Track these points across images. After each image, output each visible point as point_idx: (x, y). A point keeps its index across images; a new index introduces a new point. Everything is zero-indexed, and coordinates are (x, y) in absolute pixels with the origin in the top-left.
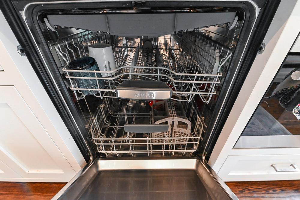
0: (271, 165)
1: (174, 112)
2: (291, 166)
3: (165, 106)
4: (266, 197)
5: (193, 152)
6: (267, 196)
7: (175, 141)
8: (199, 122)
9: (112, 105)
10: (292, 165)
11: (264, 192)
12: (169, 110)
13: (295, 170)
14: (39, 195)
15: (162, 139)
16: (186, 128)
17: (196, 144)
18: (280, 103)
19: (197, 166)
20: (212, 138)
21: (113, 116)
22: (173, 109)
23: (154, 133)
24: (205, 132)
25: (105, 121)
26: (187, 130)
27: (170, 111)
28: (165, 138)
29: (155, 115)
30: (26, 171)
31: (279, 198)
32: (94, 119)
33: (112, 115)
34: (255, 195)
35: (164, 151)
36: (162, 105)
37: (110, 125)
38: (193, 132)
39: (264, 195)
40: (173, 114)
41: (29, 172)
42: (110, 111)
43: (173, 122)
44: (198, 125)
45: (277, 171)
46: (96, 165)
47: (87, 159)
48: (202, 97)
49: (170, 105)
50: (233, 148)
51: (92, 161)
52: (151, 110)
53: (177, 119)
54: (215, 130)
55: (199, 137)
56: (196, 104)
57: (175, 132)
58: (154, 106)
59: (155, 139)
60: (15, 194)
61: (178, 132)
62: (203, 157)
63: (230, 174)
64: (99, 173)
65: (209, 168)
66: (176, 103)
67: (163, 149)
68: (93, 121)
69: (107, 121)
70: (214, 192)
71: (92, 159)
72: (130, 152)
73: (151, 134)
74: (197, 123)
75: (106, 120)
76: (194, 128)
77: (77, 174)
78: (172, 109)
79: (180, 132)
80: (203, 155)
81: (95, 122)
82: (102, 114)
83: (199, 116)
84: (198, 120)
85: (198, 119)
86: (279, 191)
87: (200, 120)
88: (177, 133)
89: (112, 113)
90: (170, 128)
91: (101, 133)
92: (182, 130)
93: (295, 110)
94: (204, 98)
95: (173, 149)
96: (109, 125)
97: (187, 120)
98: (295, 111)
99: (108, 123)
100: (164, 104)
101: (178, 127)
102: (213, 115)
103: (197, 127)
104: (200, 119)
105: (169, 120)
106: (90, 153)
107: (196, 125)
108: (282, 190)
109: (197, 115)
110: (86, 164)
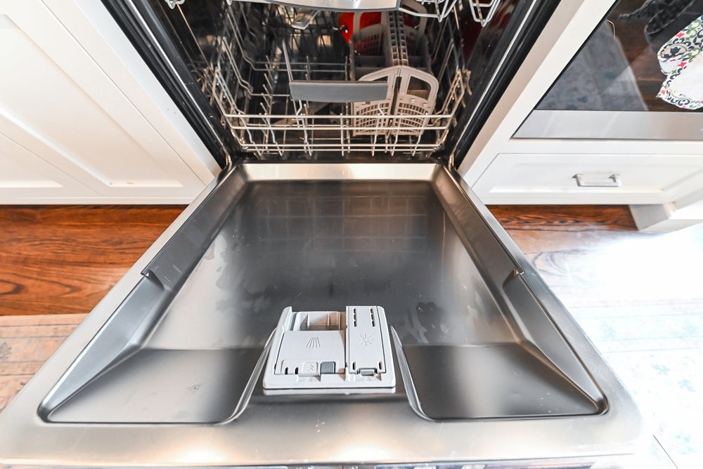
0: (574, 175)
1: (402, 53)
2: (610, 178)
3: (382, 42)
4: (544, 230)
5: (433, 153)
6: (546, 228)
7: (400, 123)
8: (457, 84)
9: (247, 38)
10: (613, 178)
11: (543, 223)
12: (392, 48)
13: (615, 184)
14: (146, 226)
15: (368, 119)
16: (426, 98)
17: (442, 131)
18: (645, 31)
19: (436, 175)
20: (477, 117)
21: (254, 69)
22: (402, 47)
23: (355, 103)
24: (464, 106)
25: (239, 81)
26: (426, 101)
27: (395, 51)
28: (378, 116)
29: (358, 64)
30: (107, 183)
31: (566, 233)
32: (214, 72)
33: (252, 65)
34: (527, 227)
35: (373, 147)
36: (375, 36)
37: (252, 90)
38: (440, 109)
39: (541, 227)
40: (400, 58)
41: (112, 186)
42: (244, 54)
43: (399, 80)
44: (454, 91)
45: (579, 185)
46: (241, 171)
47: (221, 160)
48: (475, 8)
49: (395, 34)
50: (512, 137)
51: (231, 164)
52: (347, 53)
53: (408, 73)
54: (486, 101)
55: (450, 116)
56: (461, 35)
57: (401, 105)
58: (355, 40)
59: (357, 119)
60: (101, 226)
61: (408, 105)
62: (450, 160)
63: (492, 191)
64: (250, 185)
65: (458, 177)
66: (411, 34)
67: (372, 140)
68: (213, 78)
69: (244, 81)
70: (454, 210)
71: (230, 161)
72: (305, 150)
73: (349, 104)
74: (452, 86)
75: (240, 77)
76: (445, 100)
77: (207, 187)
78: (399, 45)
79: (411, 106)
80: (451, 156)
81: (219, 79)
82: (229, 61)
83: (461, 68)
84: (456, 78)
85: (456, 76)
86: (570, 221)
87: (460, 78)
88: (405, 109)
89: (250, 59)
90: (390, 94)
91: (236, 107)
92: (417, 101)
93: (665, 48)
94: (479, 10)
95: (393, 143)
96: (249, 92)
97: (430, 75)
98: (663, 50)
99: (246, 85)
100: (380, 36)
101: (408, 93)
102: (490, 63)
103: (452, 96)
104: (460, 75)
105: (391, 73)
106: (225, 150)
107: (450, 91)
108: (577, 222)
109: (457, 67)
110: (220, 170)
